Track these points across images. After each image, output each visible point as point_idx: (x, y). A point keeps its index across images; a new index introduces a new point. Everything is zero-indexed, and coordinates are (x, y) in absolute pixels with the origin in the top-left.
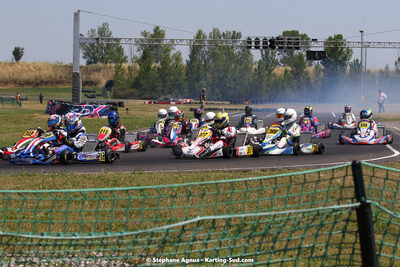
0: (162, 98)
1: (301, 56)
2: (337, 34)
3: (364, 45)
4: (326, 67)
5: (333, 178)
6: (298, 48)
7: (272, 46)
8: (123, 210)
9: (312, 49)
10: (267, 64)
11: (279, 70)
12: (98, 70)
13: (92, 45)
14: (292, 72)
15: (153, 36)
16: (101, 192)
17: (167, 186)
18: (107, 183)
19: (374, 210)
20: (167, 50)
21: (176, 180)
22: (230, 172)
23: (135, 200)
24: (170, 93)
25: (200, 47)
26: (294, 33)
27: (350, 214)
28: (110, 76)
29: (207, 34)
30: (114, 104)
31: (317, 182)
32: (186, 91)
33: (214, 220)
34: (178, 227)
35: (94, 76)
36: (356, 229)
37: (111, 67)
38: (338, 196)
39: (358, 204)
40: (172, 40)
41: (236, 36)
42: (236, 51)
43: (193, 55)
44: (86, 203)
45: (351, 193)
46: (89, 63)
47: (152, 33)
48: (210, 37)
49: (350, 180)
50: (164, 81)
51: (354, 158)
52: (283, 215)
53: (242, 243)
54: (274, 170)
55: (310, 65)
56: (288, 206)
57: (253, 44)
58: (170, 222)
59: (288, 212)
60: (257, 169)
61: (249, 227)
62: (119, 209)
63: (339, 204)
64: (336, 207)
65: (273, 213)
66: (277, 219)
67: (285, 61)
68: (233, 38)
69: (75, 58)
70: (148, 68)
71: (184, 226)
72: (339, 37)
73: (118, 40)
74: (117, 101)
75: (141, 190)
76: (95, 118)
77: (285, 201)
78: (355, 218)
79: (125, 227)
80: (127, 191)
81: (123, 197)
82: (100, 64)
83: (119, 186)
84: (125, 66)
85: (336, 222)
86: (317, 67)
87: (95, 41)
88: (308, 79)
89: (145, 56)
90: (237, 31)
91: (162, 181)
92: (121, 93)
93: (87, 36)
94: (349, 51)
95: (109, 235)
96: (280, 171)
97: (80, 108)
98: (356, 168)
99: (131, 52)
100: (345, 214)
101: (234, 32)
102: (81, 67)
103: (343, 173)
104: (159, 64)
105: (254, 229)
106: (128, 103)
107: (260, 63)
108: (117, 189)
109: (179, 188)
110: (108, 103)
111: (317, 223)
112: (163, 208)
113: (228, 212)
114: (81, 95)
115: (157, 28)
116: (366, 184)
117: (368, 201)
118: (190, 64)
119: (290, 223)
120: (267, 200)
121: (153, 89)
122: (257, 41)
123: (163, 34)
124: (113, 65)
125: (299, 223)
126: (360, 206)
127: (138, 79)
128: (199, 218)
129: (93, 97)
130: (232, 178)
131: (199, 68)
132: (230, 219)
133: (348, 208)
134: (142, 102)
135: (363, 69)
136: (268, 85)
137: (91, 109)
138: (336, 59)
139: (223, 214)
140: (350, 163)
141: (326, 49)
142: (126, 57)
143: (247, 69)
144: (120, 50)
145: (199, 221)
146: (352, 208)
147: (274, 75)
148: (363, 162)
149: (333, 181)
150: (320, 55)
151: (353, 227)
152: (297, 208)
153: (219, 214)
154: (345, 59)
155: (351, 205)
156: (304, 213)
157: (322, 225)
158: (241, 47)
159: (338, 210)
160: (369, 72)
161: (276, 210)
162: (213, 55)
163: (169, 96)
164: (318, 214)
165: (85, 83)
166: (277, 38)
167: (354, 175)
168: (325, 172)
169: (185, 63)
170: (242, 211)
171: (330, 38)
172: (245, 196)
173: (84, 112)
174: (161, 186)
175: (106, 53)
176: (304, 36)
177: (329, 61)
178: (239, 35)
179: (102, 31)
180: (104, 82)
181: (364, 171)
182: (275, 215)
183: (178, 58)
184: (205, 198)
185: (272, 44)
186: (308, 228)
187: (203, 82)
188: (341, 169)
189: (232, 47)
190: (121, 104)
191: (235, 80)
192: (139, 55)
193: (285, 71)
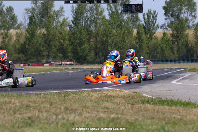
43: (75, 21)
84: (12, 32)
89: (31, 22)
121: (39, 53)
187: (86, 46)
193: (164, 34)
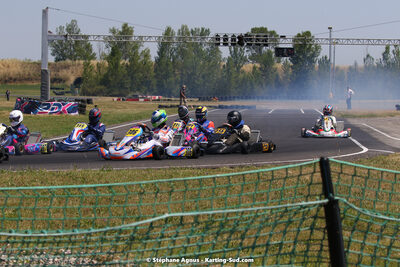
0: (130, 95)
1: (269, 53)
2: (305, 31)
3: (333, 42)
4: (295, 63)
5: (301, 175)
6: (266, 45)
7: (241, 43)
8: (92, 207)
9: (281, 46)
10: (236, 61)
11: (248, 67)
12: (67, 67)
13: (61, 42)
14: (260, 69)
15: (121, 33)
16: (69, 189)
17: (135, 183)
18: (75, 180)
19: (342, 207)
20: (136, 47)
21: (144, 177)
22: (199, 168)
23: (103, 197)
24: (139, 90)
25: (169, 44)
26: (263, 30)
27: (318, 210)
28: (79, 72)
29: (176, 31)
30: (82, 101)
31: (285, 179)
32: (155, 88)
33: (182, 217)
34: (146, 224)
35: (63, 73)
36: (324, 226)
37: (79, 64)
38: (306, 193)
39: (326, 201)
40: (141, 37)
41: (204, 33)
42: (204, 48)
43: (161, 52)
44: (55, 200)
45: (319, 189)
46: (57, 60)
47: (121, 30)
48: (179, 34)
49: (318, 177)
50: (132, 78)
51: (322, 155)
52: (251, 212)
53: (210, 239)
54: (242, 167)
55: (279, 62)
56: (257, 202)
57: (222, 41)
58: (138, 219)
59: (255, 209)
60: (226, 166)
61: (217, 224)
62: (88, 206)
63: (307, 201)
64: (304, 203)
65: (241, 210)
66: (245, 216)
67: (253, 58)
68: (202, 34)
69: (44, 55)
70: (116, 65)
71: (152, 223)
72: (308, 33)
73: (86, 37)
74: (86, 98)
75: (110, 187)
76: (64, 115)
77: (253, 198)
78: (323, 215)
79: (93, 224)
80: (95, 188)
81: (91, 194)
82: (68, 61)
83: (87, 183)
84: (94, 63)
85: (304, 219)
86: (285, 64)
87: (63, 38)
88: (277, 75)
89: (113, 53)
90: (206, 28)
91: (131, 178)
92: (89, 90)
93: (55, 33)
94: (318, 48)
95: (77, 232)
96: (248, 168)
97: (49, 106)
98: (324, 165)
99: (100, 49)
100: (313, 210)
101: (203, 29)
102: (49, 64)
103: (311, 170)
104: (127, 61)
105: (222, 226)
106: (96, 100)
107: (229, 60)
108: (84, 186)
109: (147, 185)
110: (76, 100)
111: (285, 219)
112: (131, 205)
113: (196, 209)
114: (50, 92)
115: (126, 25)
116: (334, 181)
117: (336, 198)
118: (158, 61)
119: (259, 219)
120: (235, 196)
121: (122, 86)
122: (226, 38)
123: (132, 31)
124: (82, 62)
125: (267, 220)
126: (328, 203)
127: (106, 76)
128: (167, 215)
129: (62, 94)
130: (201, 174)
131: (167, 65)
132: (198, 216)
133: (315, 205)
134: (110, 99)
135: (332, 67)
136: (237, 82)
137: (59, 106)
138: (304, 56)
139: (192, 211)
140: (318, 160)
141: (295, 46)
142: (94, 54)
143: (216, 65)
144: (88, 47)
145: (167, 219)
146: (321, 205)
147: (243, 72)
148: (331, 159)
149: (301, 178)
150: (289, 52)
151: (321, 223)
152: (265, 205)
153: (187, 211)
154: (313, 55)
155: (318, 202)
156: (272, 209)
157: (290, 222)
158: (209, 43)
159: (306, 207)
160: (337, 68)
161: (244, 207)
162: (182, 52)
163: (137, 93)
164: (286, 211)
165: (54, 80)
166: (246, 35)
167: (322, 172)
168: (294, 169)
169: (153, 60)
170: (211, 208)
171: (299, 35)
172: (213, 192)
173: (53, 109)
174: (130, 183)
175: (75, 51)
176: (273, 33)
177: (298, 58)
178: (208, 31)
179: (71, 28)
180: (72, 79)
181: (332, 168)
182: (243, 213)
183: (146, 55)
184: (173, 195)
185: (241, 40)
186: (276, 225)
187: (172, 79)
188: (310, 165)
189: (201, 44)
190: (89, 101)
191: (203, 77)
192: (108, 51)
193: (254, 68)
